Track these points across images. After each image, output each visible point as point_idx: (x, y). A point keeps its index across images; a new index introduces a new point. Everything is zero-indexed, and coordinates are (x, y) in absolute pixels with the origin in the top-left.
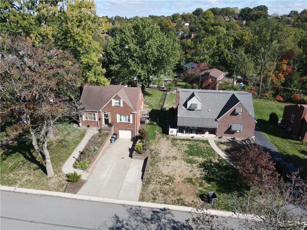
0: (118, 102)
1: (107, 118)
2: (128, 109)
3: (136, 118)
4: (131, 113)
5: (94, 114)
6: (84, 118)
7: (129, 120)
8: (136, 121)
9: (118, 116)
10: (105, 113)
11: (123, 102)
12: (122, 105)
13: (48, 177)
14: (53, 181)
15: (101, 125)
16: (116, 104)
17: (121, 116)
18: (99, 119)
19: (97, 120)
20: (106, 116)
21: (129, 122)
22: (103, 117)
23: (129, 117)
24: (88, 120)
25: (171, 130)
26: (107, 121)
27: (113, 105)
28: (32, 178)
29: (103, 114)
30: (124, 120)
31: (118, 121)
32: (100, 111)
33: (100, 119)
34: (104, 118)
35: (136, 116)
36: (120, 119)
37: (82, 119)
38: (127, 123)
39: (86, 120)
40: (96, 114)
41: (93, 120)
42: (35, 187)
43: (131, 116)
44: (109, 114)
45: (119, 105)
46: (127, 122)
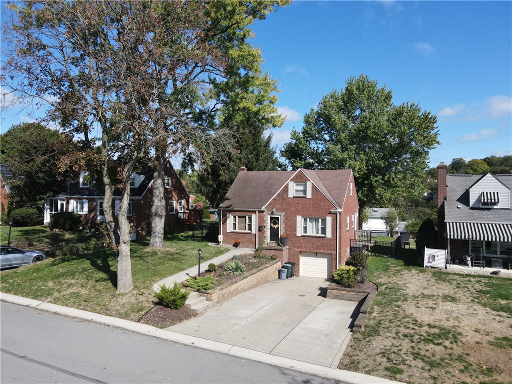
0: (301, 188)
1: (276, 227)
2: (322, 204)
3: (340, 225)
4: (330, 213)
5: (250, 218)
6: (230, 228)
7: (324, 231)
8: (340, 232)
9: (300, 220)
10: (272, 213)
11: (314, 187)
12: (309, 195)
13: (118, 292)
14: (123, 300)
15: (261, 241)
16: (297, 192)
17: (305, 220)
18: (259, 228)
19: (254, 230)
20: (274, 220)
21: (323, 235)
22: (268, 224)
23: (324, 221)
24: (237, 230)
25: (428, 252)
26: (274, 234)
27: (290, 196)
28: (84, 291)
29: (269, 217)
30: (312, 230)
31: (300, 232)
32: (263, 208)
33: (261, 229)
34: (269, 227)
35: (340, 219)
36: (304, 227)
37: (225, 228)
38: (320, 237)
39: (232, 230)
40: (253, 216)
41: (247, 231)
42: (80, 305)
43: (329, 220)
44: (281, 216)
45: (301, 194)
46: (320, 235)
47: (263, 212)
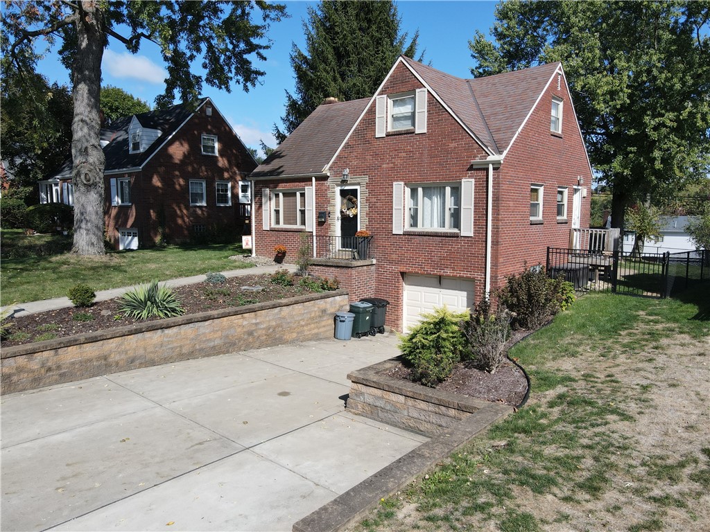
0: (405, 110)
1: (351, 213)
2: (452, 145)
3: (496, 199)
4: (471, 168)
6: (268, 220)
7: (456, 216)
8: (495, 219)
9: (400, 192)
10: (344, 181)
16: (397, 123)
17: (414, 192)
18: (318, 218)
20: (349, 198)
21: (456, 231)
22: (335, 207)
24: (282, 225)
27: (380, 133)
29: (338, 190)
31: (400, 225)
32: (326, 170)
33: (321, 219)
34: (338, 215)
35: (496, 184)
37: (259, 221)
38: (445, 235)
39: (274, 226)
40: (308, 191)
41: (298, 226)
43: (468, 186)
44: (361, 187)
45: (405, 126)
46: (448, 229)
47: (325, 178)
